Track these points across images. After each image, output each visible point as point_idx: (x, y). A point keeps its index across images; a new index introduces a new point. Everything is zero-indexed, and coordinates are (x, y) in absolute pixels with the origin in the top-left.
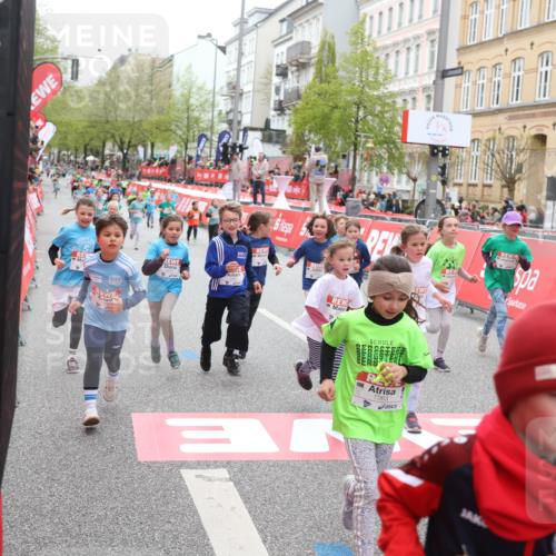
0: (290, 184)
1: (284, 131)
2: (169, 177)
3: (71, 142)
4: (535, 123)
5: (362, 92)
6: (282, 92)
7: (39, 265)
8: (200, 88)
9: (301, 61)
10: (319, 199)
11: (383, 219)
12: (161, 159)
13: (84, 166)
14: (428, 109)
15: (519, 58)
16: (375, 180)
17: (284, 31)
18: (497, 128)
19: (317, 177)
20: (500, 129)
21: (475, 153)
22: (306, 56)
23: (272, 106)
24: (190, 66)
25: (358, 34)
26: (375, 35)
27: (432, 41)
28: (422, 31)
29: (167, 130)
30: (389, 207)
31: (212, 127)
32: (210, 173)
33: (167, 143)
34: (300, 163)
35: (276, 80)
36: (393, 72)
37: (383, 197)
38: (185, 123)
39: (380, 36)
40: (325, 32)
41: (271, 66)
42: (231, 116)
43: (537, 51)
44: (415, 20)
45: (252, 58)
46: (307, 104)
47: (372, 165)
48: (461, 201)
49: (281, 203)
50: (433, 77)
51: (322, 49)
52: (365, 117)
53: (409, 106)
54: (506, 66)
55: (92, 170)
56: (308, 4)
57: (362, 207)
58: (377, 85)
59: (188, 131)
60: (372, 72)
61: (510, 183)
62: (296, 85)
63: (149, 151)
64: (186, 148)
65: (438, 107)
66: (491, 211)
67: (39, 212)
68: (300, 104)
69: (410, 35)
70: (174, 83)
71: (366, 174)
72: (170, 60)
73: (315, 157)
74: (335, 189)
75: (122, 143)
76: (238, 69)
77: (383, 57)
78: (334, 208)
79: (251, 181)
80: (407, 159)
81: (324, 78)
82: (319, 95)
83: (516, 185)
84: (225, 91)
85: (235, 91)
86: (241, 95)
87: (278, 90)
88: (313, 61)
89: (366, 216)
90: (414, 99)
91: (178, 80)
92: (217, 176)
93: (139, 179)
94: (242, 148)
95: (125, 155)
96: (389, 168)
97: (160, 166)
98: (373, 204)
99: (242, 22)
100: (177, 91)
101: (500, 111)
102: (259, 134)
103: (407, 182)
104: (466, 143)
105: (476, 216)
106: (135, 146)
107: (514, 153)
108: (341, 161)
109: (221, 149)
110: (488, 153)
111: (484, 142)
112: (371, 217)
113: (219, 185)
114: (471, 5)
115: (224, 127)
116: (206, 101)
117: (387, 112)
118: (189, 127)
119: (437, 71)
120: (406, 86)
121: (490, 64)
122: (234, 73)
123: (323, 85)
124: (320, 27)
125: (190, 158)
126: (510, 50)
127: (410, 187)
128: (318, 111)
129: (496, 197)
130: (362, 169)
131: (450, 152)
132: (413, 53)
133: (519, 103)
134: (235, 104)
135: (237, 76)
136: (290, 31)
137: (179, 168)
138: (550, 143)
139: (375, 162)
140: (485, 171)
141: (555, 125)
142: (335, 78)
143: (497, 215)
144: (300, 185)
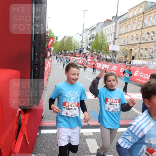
2: (71, 56)
3: (57, 49)
4: (130, 47)
5: (102, 42)
8: (77, 42)
10: (95, 59)
14: (113, 45)
15: (128, 36)
16: (104, 56)
20: (125, 48)
21: (120, 52)
22: (94, 36)
23: (88, 44)
24: (75, 38)
25: (102, 33)
27: (114, 34)
28: (112, 32)
29: (72, 48)
30: (106, 61)
31: (78, 48)
32: (78, 55)
33: (71, 50)
35: (89, 40)
36: (107, 39)
39: (105, 33)
40: (97, 32)
41: (88, 38)
42: (82, 46)
43: (131, 35)
44: (111, 30)
45: (85, 37)
46: (94, 44)
48: (118, 60)
49: (89, 60)
50: (114, 40)
51: (96, 35)
52: (103, 46)
54: (126, 38)
55: (60, 54)
56: (94, 28)
58: (105, 41)
60: (104, 39)
61: (126, 57)
62: (92, 41)
63: (69, 52)
67: (52, 61)
68: (92, 44)
69: (110, 33)
72: (72, 37)
75: (65, 50)
77: (106, 36)
78: (98, 61)
79: (85, 56)
80: (109, 53)
82: (96, 43)
85: (82, 42)
86: (83, 42)
87: (89, 42)
89: (102, 62)
90: (111, 43)
91: (73, 40)
93: (67, 56)
94: (83, 51)
95: (65, 52)
96: (107, 55)
97: (71, 54)
99: (83, 31)
100: (73, 42)
101: (125, 45)
102: (86, 49)
104: (119, 50)
105: (120, 62)
107: (127, 52)
108: (99, 53)
109: (80, 51)
110: (123, 52)
111: (122, 50)
113: (79, 57)
114: (120, 28)
115: (81, 48)
116: (78, 44)
117: (106, 45)
118: (75, 48)
119: (114, 38)
120: (110, 41)
121: (123, 37)
123: (96, 41)
126: (126, 35)
127: (110, 57)
128: (95, 46)
129: (124, 59)
130: (102, 55)
131: (116, 52)
132: (111, 36)
133: (128, 44)
134: (82, 44)
135: (82, 40)
136: (91, 32)
137: (73, 54)
138: (133, 50)
139: (104, 53)
140: (122, 55)
141: (133, 47)
142: (98, 40)
143: (124, 62)
144: (92, 57)
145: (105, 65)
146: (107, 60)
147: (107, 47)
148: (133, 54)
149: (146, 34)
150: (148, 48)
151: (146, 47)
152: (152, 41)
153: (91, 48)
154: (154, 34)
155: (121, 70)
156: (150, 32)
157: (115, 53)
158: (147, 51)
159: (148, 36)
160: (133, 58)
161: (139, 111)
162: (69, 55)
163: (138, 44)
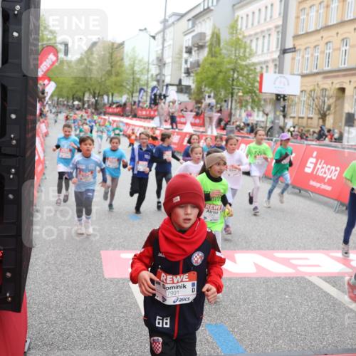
0: (194, 117)
1: (190, 86)
2: (122, 114)
3: (65, 92)
4: (339, 81)
5: (236, 63)
6: (189, 63)
7: (47, 165)
8: (140, 61)
9: (200, 44)
11: (248, 137)
12: (117, 103)
13: (72, 108)
14: (275, 72)
15: (330, 42)
16: (244, 115)
17: (190, 26)
18: (316, 83)
19: (209, 113)
20: (318, 84)
21: (303, 99)
22: (203, 41)
23: (183, 71)
24: (134, 49)
25: (233, 28)
26: (244, 28)
27: (278, 32)
28: (272, 26)
29: (122, 86)
31: (147, 84)
32: (146, 111)
33: (121, 93)
34: (200, 105)
35: (185, 55)
36: (255, 51)
37: (248, 125)
38: (132, 81)
39: (247, 29)
40: (215, 27)
41: (182, 47)
42: (158, 77)
43: (340, 37)
44: (268, 19)
45: (171, 42)
46: (203, 69)
47: (241, 106)
49: (188, 128)
50: (278, 53)
51: (213, 34)
52: (238, 78)
53: (264, 71)
54: (322, 47)
55: (78, 109)
56: (204, 10)
57: (236, 131)
58: (245, 58)
59: (134, 86)
60: (242, 51)
61: (323, 117)
62: (197, 58)
63: (110, 99)
64: (132, 97)
65: (281, 71)
66: (311, 133)
67: (46, 135)
68: (199, 70)
69: (265, 28)
70: (125, 57)
71: (238, 112)
72: (122, 44)
73: (208, 101)
74: (220, 120)
75: (95, 93)
76: (163, 50)
77: (248, 42)
78: (219, 132)
80: (262, 103)
81: (213, 54)
82: (211, 64)
83: (327, 118)
84: (155, 62)
85: (161, 62)
86: (165, 64)
87: (186, 62)
88: (207, 44)
89: (238, 136)
90: (267, 67)
91: (127, 56)
92: (150, 113)
93: (105, 114)
94: (165, 96)
95: (96, 101)
96: (252, 108)
97: (117, 107)
98: (242, 129)
99: (165, 21)
100: (127, 63)
101: (318, 74)
102: (175, 88)
103: (263, 116)
104: (298, 93)
105: (303, 136)
106: (102, 95)
107: (326, 99)
108: (224, 104)
109: (153, 97)
110: (311, 99)
111: (308, 92)
112: (241, 137)
113: (152, 118)
114: (302, 10)
115: (155, 83)
116: (144, 68)
117: (251, 74)
118: (134, 84)
119: (281, 50)
120: (262, 59)
121: (312, 46)
122: (160, 52)
123: (214, 59)
124: (211, 25)
125: (135, 102)
126: (324, 37)
127: (264, 119)
128: (210, 74)
129: (315, 125)
130: (236, 109)
131: (287, 98)
132: (266, 39)
133: (329, 68)
134: (161, 70)
135: (162, 53)
136: (193, 26)
137: (128, 108)
138: (347, 92)
139: (244, 104)
140: (309, 109)
141: (350, 82)
142: (220, 54)
143: (316, 135)
144: (199, 118)
147: (254, 80)
148: (348, 108)
153: (193, 86)
155: (308, 164)
157: (283, 104)
160: (350, 120)
162: (110, 110)
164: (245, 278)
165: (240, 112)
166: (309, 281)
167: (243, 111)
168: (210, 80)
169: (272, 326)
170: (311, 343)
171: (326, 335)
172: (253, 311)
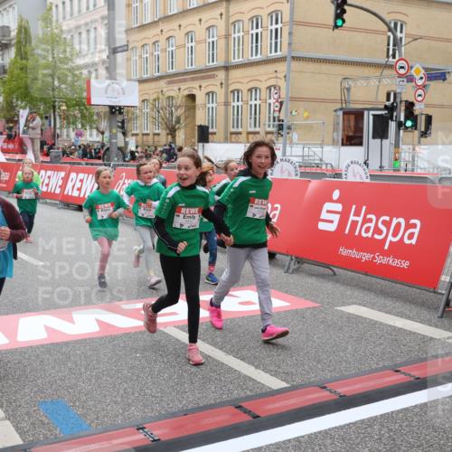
0: (4, 142)
4: (187, 86)
5: (55, 66)
9: (3, 42)
11: (79, 164)
14: (107, 78)
15: (171, 37)
16: (73, 135)
18: (159, 90)
20: (162, 91)
21: (146, 110)
22: (7, 38)
25: (47, 20)
26: (61, 20)
28: (97, 16)
34: (11, 125)
36: (78, 50)
37: (80, 147)
39: (64, 22)
40: (21, 19)
43: (183, 31)
44: (91, 8)
46: (12, 77)
47: (69, 123)
48: (137, 147)
50: (107, 53)
51: (20, 32)
52: (59, 86)
53: (93, 76)
54: (162, 43)
58: (66, 60)
60: (62, 50)
61: (172, 132)
62: (1, 62)
65: (113, 77)
68: (7, 77)
69: (88, 20)
71: (65, 131)
74: (42, 143)
77: (69, 37)
80: (95, 117)
81: (23, 55)
82: (22, 69)
83: (177, 133)
88: (13, 42)
89: (65, 163)
90: (96, 70)
96: (83, 126)
98: (71, 153)
101: (161, 78)
103: (97, 135)
104: (138, 103)
107: (173, 109)
108: (47, 122)
110: (155, 110)
111: (151, 101)
112: (70, 163)
117: (77, 81)
119: (109, 48)
120: (87, 60)
121: (150, 42)
123: (24, 62)
124: (16, 13)
126: (164, 31)
128: (21, 83)
129: (164, 139)
130: (61, 128)
131: (125, 110)
132: (92, 35)
133: (174, 71)
138: (200, 99)
139: (71, 120)
140: (154, 123)
141: (200, 87)
142: (32, 55)
144: (13, 142)
145: (81, 176)
146: (88, 153)
147: (82, 88)
148: (201, 119)
149: (247, 25)
150: (263, 86)
151: (252, 85)
152: (273, 54)
154: (279, 26)
156: (264, 14)
157: (120, 118)
158: (258, 102)
159: (255, 31)
160: (204, 135)
161: (249, 363)
163: (216, 69)
164: (85, 340)
165: (68, 131)
166: (164, 333)
167: (71, 129)
168: (22, 90)
169: (122, 392)
170: (169, 404)
171: (186, 392)
172: (98, 378)
